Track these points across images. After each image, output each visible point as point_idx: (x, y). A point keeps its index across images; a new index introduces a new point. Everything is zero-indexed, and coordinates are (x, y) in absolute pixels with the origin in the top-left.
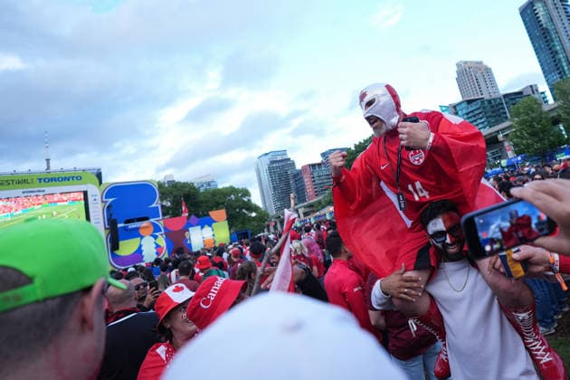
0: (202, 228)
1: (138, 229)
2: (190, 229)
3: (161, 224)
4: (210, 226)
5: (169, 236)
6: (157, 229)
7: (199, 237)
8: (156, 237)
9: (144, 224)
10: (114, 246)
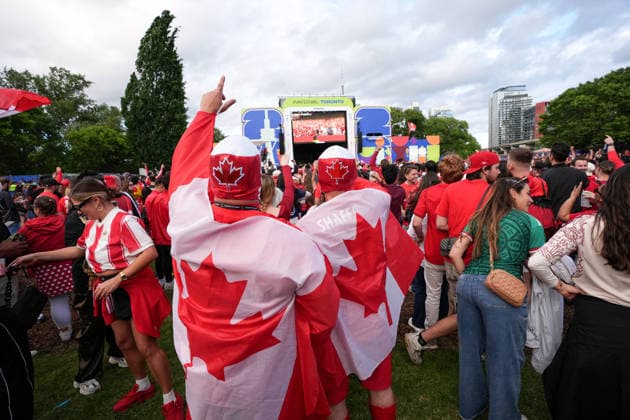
0: (419, 147)
1: (374, 141)
2: (410, 147)
3: (391, 140)
4: (425, 147)
5: (395, 149)
6: (387, 143)
7: (415, 154)
8: (385, 148)
9: (379, 138)
10: (360, 150)
